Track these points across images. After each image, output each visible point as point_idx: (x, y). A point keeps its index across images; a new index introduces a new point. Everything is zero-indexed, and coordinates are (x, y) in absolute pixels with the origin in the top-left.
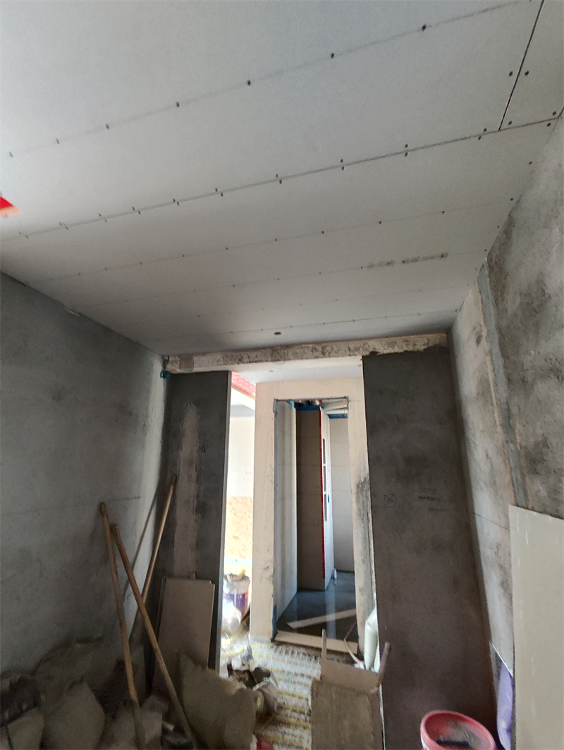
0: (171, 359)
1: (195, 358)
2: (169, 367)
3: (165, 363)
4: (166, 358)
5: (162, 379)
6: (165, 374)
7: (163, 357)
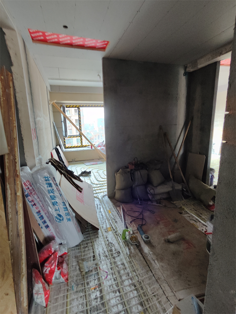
0: (188, 66)
1: (198, 61)
2: (188, 70)
3: (185, 68)
4: (186, 66)
5: (184, 77)
6: (185, 74)
7: (184, 66)
